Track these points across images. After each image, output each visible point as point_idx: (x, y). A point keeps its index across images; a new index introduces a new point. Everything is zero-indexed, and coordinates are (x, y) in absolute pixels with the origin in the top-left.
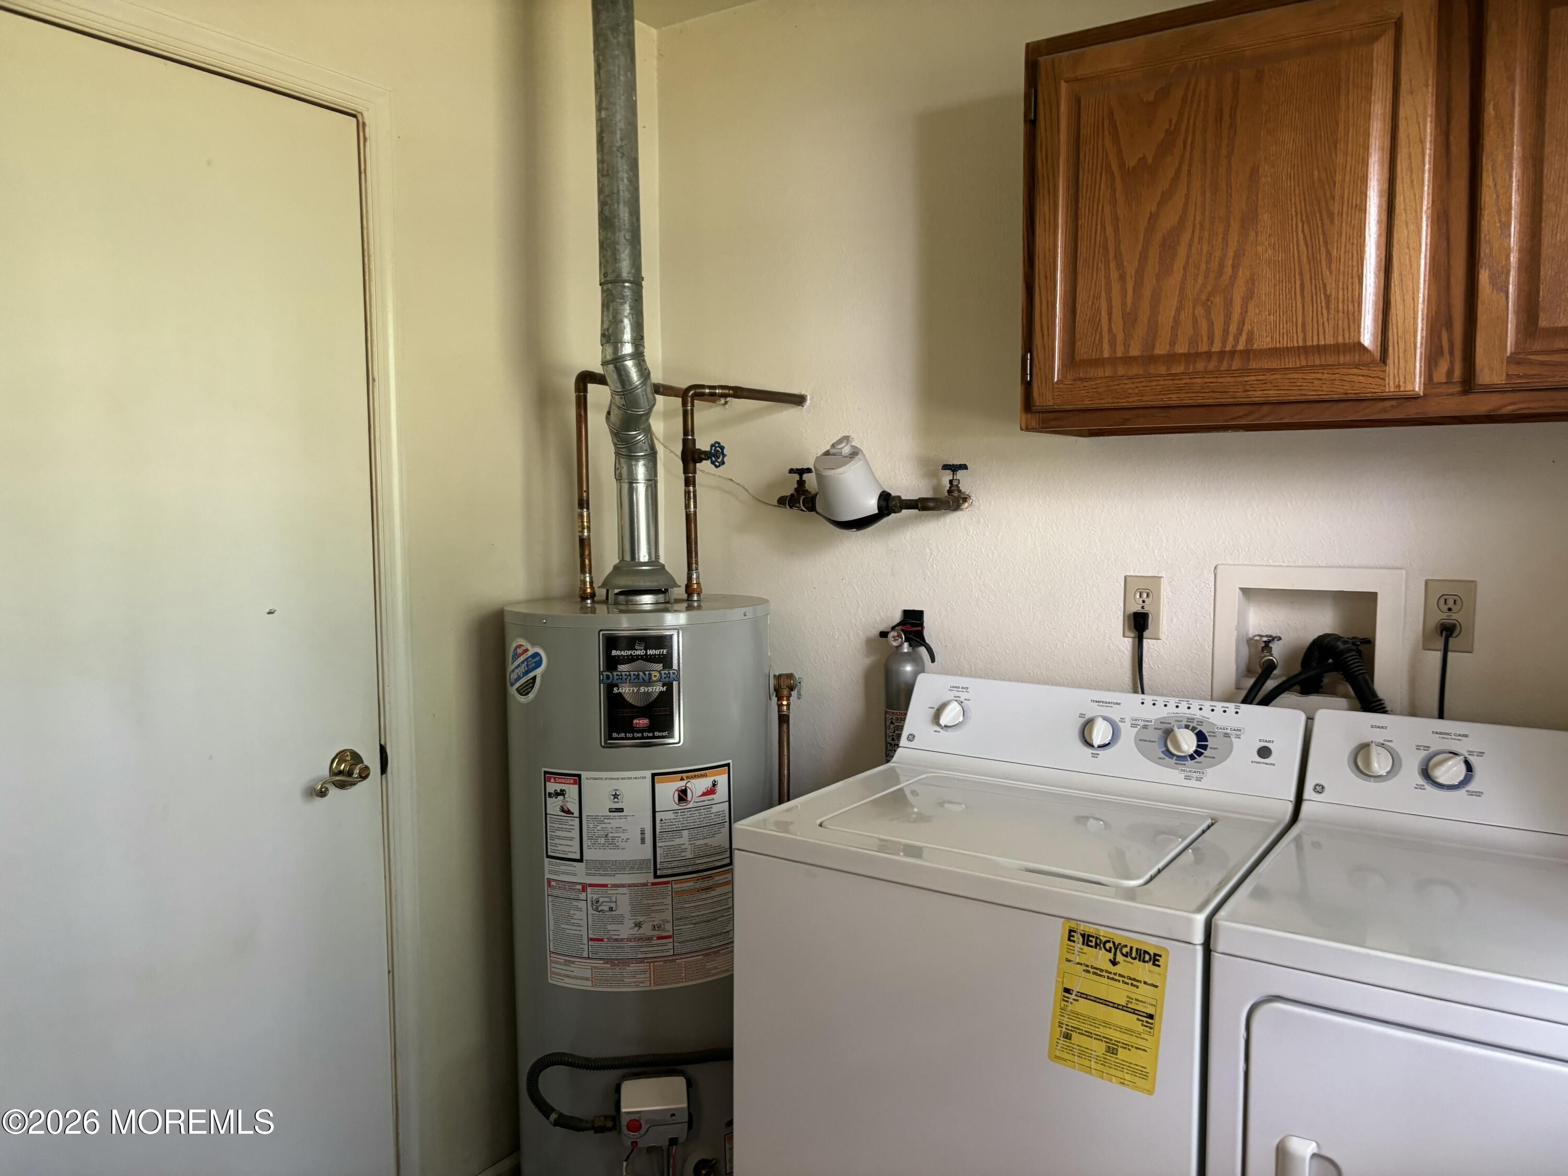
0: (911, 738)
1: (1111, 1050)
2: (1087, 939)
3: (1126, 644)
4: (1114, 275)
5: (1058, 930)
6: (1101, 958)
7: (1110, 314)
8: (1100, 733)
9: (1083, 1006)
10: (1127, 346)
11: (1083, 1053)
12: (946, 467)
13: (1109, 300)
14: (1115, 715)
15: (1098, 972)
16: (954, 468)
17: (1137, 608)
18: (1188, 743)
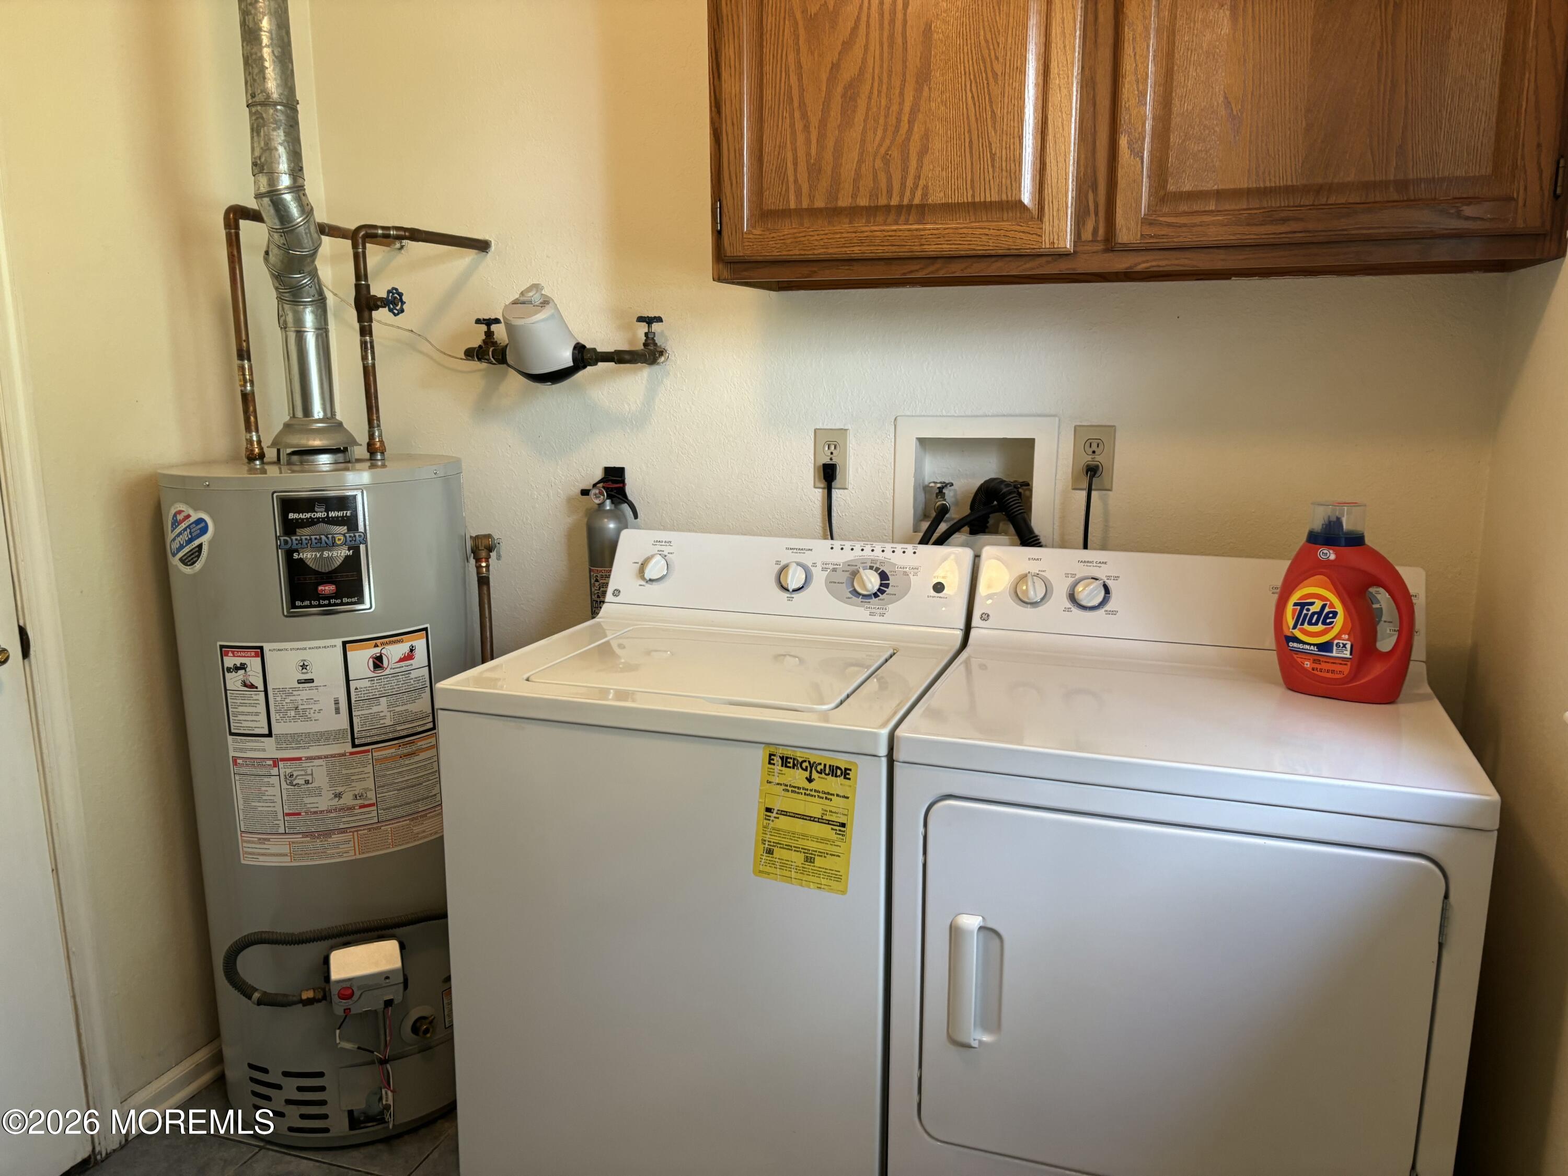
0: (617, 593)
1: (809, 860)
2: (785, 761)
3: (818, 495)
4: (799, 125)
5: (760, 755)
6: (798, 777)
7: (795, 164)
8: (795, 578)
9: (784, 823)
10: (811, 198)
11: (784, 865)
12: (641, 319)
13: (795, 150)
14: (807, 559)
15: (795, 790)
16: (649, 321)
17: (826, 460)
18: (872, 581)
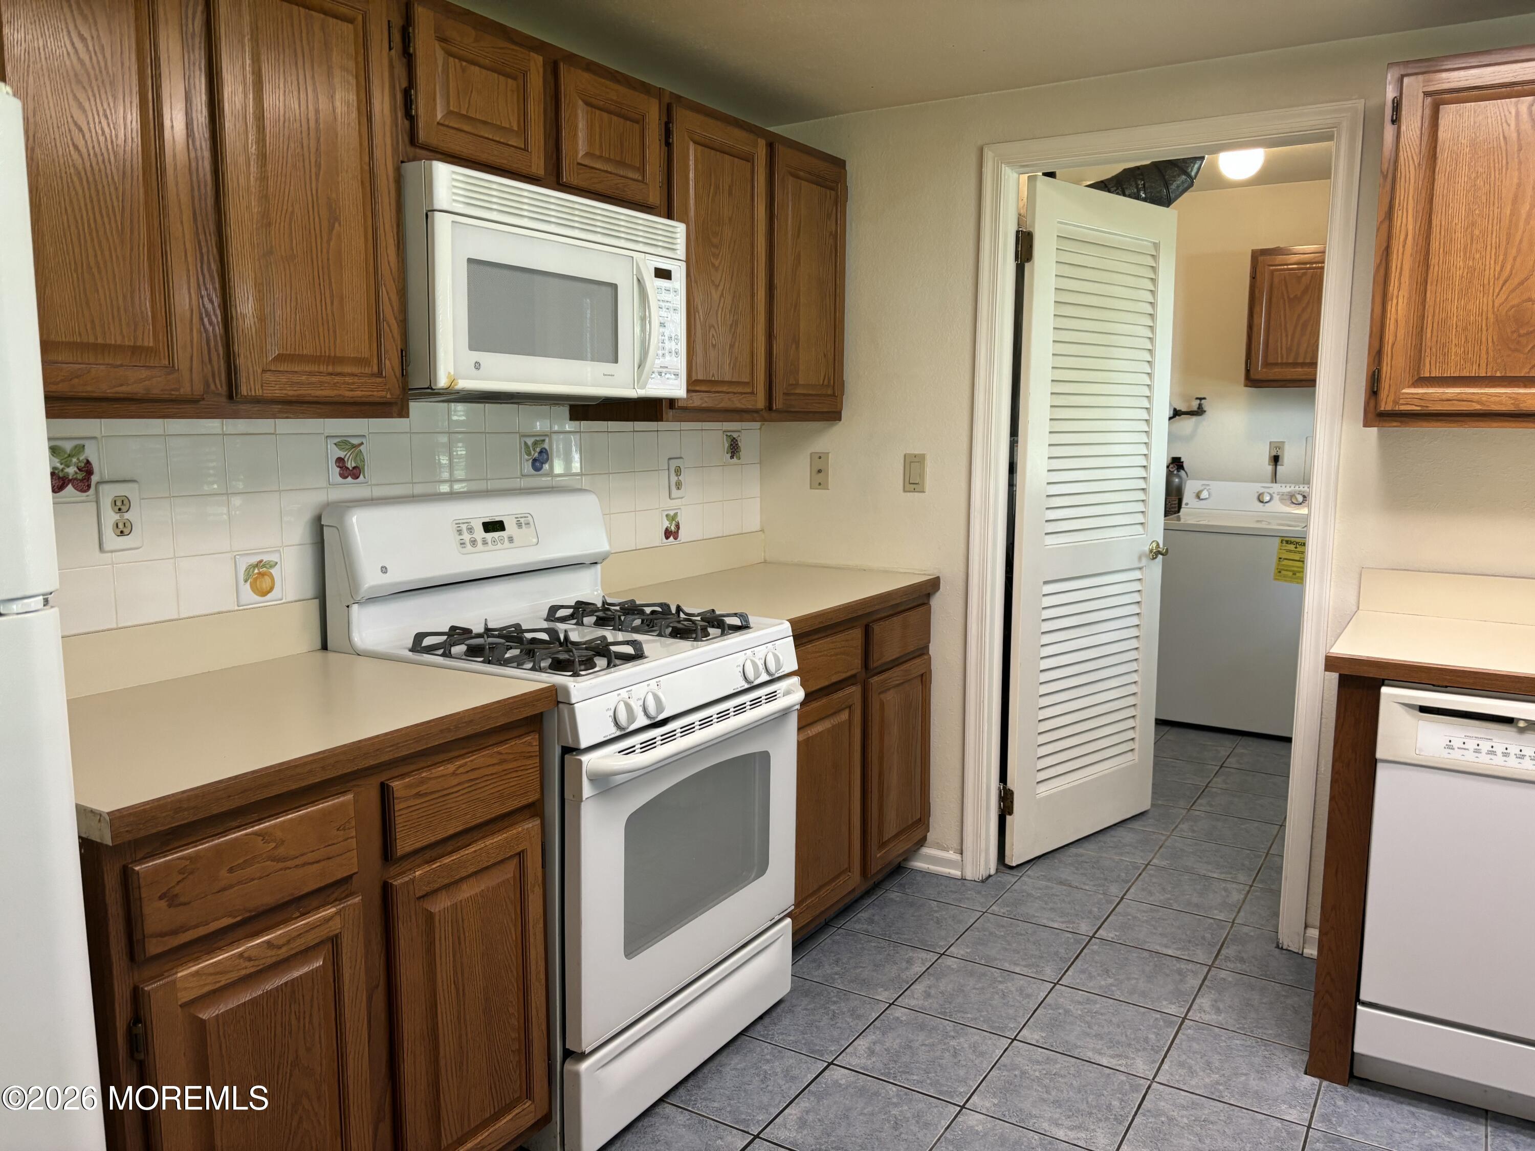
0: (1187, 504)
1: (1294, 574)
2: (1287, 542)
3: (1269, 468)
4: (1284, 335)
5: (1278, 540)
6: (1292, 547)
7: (1281, 348)
8: (1267, 498)
9: (1285, 562)
10: (1287, 358)
11: (1285, 576)
12: (1197, 398)
13: (1281, 343)
14: (1271, 491)
15: (1290, 551)
16: (1201, 399)
17: (1275, 454)
18: (1300, 499)
